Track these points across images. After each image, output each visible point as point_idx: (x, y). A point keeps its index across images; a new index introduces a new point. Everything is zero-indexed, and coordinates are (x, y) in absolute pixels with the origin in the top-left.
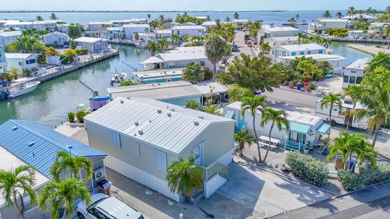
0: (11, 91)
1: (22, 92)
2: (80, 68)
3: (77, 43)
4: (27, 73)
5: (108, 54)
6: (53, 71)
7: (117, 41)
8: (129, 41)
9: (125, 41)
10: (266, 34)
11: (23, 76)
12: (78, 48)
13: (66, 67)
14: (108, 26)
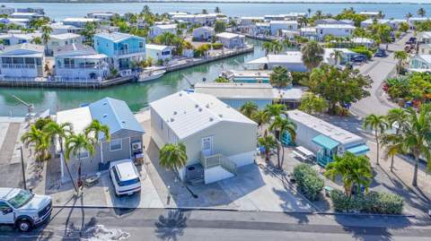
0: (141, 76)
1: (150, 78)
2: (208, 62)
3: (218, 38)
4: (161, 63)
5: (241, 50)
6: (183, 62)
7: (261, 36)
8: (272, 38)
9: (268, 37)
10: (424, 39)
11: (157, 65)
12: (217, 43)
13: (195, 60)
14: (258, 21)
